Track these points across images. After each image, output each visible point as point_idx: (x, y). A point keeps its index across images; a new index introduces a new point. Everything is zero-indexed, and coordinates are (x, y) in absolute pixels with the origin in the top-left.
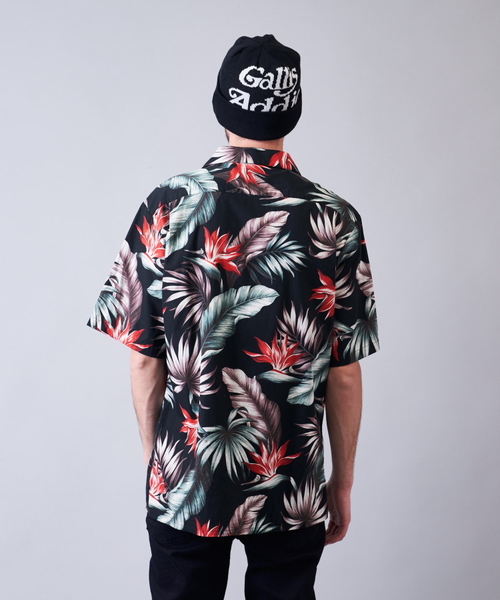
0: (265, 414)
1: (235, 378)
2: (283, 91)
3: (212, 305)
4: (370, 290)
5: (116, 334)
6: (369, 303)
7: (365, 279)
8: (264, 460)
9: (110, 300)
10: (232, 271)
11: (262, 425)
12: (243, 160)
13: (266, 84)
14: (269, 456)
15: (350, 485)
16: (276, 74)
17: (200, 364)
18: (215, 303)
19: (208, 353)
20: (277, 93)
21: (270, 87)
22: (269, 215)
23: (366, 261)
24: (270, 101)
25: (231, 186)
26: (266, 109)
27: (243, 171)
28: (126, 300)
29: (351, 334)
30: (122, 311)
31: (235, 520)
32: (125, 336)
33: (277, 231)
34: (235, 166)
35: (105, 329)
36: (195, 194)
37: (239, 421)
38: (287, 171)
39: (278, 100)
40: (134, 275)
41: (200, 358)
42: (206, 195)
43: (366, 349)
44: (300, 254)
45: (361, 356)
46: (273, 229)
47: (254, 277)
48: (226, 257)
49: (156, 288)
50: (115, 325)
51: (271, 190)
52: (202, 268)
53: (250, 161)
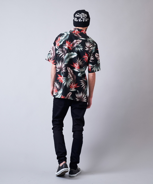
0: (73, 77)
1: (69, 69)
2: (83, 18)
3: (66, 55)
4: (99, 59)
5: (50, 61)
6: (98, 61)
7: (98, 57)
8: (72, 85)
9: (50, 55)
10: (70, 49)
11: (72, 79)
12: (76, 30)
13: (79, 16)
14: (73, 85)
15: (92, 97)
16: (81, 14)
17: (63, 66)
18: (67, 54)
19: (65, 64)
20: (81, 18)
21: (80, 16)
22: (78, 40)
23: (98, 53)
24: (80, 19)
25: (72, 34)
26: (80, 21)
27: (75, 32)
28: (52, 55)
29: (94, 67)
30: (52, 57)
31: (67, 96)
32: (52, 62)
33: (79, 43)
34: (74, 31)
35: (48, 60)
36: (66, 34)
37: (69, 78)
38: (84, 34)
39: (81, 19)
40: (54, 50)
41: (64, 65)
42: (67, 35)
43: (97, 70)
44: (82, 48)
45: (96, 71)
46: (78, 43)
47: (74, 51)
48: (69, 46)
49: (57, 52)
50: (50, 60)
51: (80, 36)
52: (65, 48)
53: (77, 30)
